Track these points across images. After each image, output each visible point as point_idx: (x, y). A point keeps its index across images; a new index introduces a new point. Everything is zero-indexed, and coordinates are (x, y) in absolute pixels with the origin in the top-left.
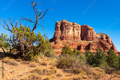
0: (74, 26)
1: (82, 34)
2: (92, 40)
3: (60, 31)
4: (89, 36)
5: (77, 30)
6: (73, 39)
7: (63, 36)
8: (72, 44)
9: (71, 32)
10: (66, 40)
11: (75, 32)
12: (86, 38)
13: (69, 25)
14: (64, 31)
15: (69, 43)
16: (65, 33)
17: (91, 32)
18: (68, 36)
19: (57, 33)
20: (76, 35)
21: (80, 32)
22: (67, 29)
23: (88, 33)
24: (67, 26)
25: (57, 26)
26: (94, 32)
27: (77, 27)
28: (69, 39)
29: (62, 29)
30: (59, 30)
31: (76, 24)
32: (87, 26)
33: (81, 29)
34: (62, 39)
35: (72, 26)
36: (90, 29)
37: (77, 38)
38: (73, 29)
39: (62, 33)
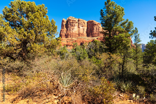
0: (79, 22)
1: (89, 30)
2: (98, 36)
3: (65, 29)
4: (95, 32)
5: (82, 26)
6: (77, 36)
7: (68, 34)
8: (75, 41)
9: (76, 29)
10: (70, 37)
11: (80, 29)
12: (92, 34)
13: (74, 22)
14: (69, 29)
15: (73, 40)
16: (70, 30)
17: (97, 27)
18: (73, 33)
19: (63, 30)
20: (81, 32)
21: (86, 28)
22: (72, 26)
23: (93, 29)
24: (72, 23)
25: (63, 24)
26: (100, 28)
27: (82, 24)
28: (73, 36)
29: (67, 27)
30: (65, 27)
31: (81, 20)
32: (93, 21)
33: (87, 25)
34: (67, 36)
35: (76, 22)
36: (96, 25)
37: (82, 35)
38: (79, 26)
39: (67, 31)
